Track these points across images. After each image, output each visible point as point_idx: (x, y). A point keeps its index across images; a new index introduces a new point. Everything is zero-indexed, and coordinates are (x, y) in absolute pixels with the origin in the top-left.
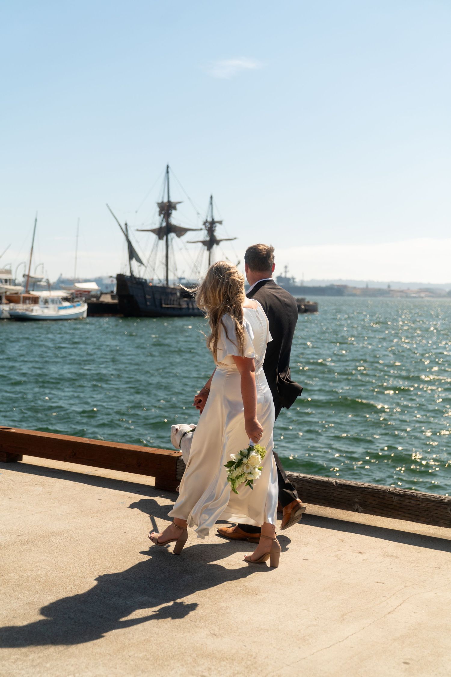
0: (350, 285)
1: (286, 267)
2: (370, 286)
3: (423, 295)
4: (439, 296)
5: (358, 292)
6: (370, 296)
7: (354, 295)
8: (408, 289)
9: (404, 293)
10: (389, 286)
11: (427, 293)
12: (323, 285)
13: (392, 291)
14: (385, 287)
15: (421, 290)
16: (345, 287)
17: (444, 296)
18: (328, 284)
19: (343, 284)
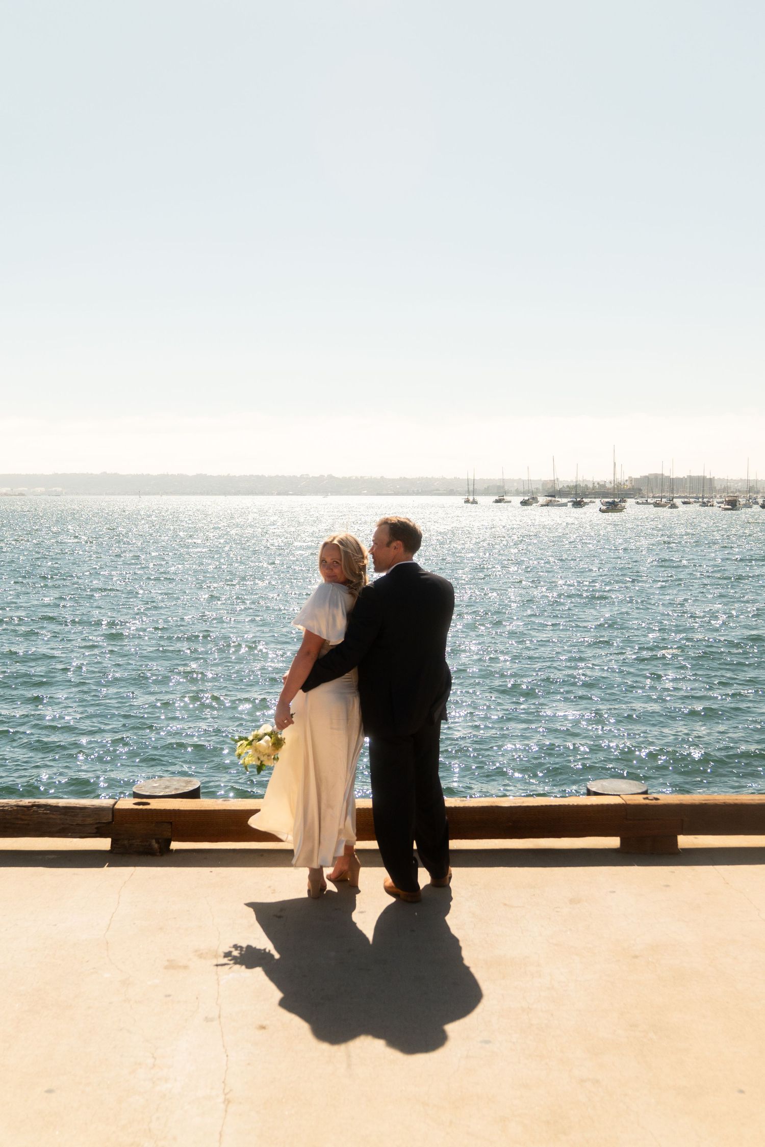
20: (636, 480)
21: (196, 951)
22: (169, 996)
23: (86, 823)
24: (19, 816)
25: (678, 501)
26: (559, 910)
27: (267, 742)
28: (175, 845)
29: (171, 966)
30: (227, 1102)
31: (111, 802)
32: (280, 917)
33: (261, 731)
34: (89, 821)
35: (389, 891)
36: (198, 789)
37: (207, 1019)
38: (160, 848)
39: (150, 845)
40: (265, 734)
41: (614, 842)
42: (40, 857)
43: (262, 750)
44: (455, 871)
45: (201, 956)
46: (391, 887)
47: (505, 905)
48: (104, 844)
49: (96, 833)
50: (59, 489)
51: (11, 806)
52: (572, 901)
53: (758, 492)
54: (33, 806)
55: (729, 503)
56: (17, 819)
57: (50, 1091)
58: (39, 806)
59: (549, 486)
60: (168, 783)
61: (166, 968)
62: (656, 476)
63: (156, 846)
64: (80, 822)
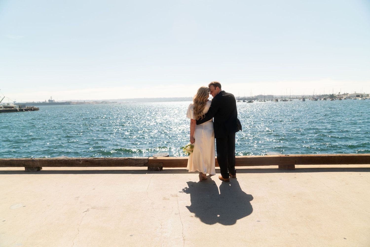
0: (72, 101)
1: (51, 97)
2: (79, 102)
3: (94, 103)
4: (99, 103)
5: (75, 103)
6: (78, 104)
7: (74, 104)
8: (90, 102)
9: (89, 103)
10: (84, 101)
11: (96, 103)
12: (64, 102)
13: (85, 102)
14: (83, 102)
15: (93, 102)
16: (71, 102)
17: (100, 103)
18: (66, 101)
19: (70, 101)
20: (256, 96)
21: (171, 195)
22: (165, 207)
23: (142, 163)
24: (125, 161)
25: (266, 100)
26: (268, 184)
27: (189, 147)
28: (164, 168)
29: (165, 199)
30: (184, 240)
31: (148, 157)
32: (192, 186)
33: (187, 145)
34: (142, 162)
35: (220, 179)
36: (169, 155)
37: (176, 214)
38: (160, 169)
39: (157, 168)
40: (188, 145)
41: (277, 167)
42: (130, 172)
43: (188, 150)
44: (237, 174)
45: (172, 196)
46: (221, 178)
47: (253, 182)
48: (146, 168)
49: (144, 165)
50: (136, 101)
51: (123, 159)
52: (270, 181)
53: (283, 98)
54: (128, 159)
55: (276, 100)
56: (124, 162)
57: (131, 236)
58: (130, 159)
59: (238, 98)
60: (161, 154)
61: (163, 199)
62: (261, 95)
63: (159, 168)
64: (140, 163)
